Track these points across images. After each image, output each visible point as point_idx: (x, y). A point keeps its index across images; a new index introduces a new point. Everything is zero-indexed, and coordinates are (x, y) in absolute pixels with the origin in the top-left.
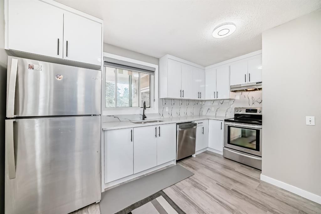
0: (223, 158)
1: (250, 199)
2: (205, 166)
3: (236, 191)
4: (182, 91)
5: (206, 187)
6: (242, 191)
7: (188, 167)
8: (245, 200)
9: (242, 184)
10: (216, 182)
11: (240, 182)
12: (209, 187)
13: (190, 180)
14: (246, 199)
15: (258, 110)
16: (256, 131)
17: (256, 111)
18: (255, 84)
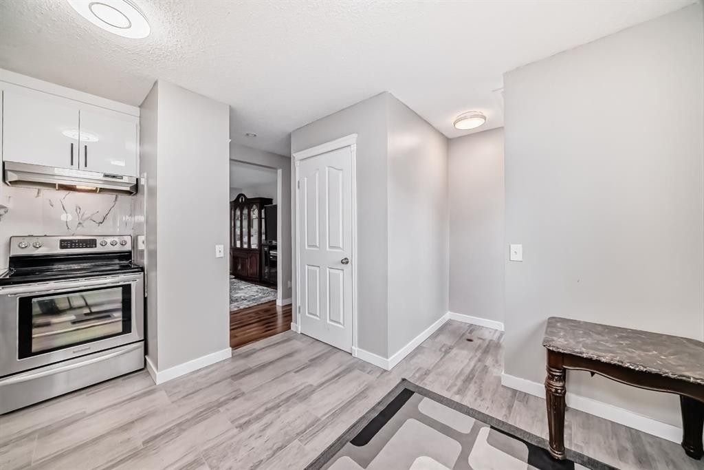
1: (187, 420)
3: (155, 437)
6: (162, 427)
8: (185, 430)
9: (143, 417)
11: (135, 417)
14: (184, 427)
15: (99, 240)
16: (121, 288)
17: (92, 243)
18: (101, 177)
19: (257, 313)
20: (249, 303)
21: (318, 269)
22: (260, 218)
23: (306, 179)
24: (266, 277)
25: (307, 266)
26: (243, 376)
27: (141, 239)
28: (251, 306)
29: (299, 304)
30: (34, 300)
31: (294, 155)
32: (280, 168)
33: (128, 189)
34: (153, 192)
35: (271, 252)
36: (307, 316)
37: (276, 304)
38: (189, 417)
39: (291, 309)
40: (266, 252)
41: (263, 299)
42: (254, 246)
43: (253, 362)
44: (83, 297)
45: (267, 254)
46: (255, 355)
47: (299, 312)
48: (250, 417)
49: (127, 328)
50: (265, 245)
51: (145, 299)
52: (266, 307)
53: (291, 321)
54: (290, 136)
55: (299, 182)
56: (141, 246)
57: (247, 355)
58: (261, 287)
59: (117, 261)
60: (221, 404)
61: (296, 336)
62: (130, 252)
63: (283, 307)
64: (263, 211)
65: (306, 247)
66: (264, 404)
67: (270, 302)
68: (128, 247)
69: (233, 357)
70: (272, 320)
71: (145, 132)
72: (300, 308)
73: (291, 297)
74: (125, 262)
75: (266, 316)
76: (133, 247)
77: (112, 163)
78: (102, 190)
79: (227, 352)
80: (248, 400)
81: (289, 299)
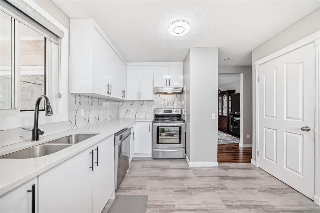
0: (152, 160)
2: (148, 178)
4: (110, 85)
5: (173, 204)
7: (133, 191)
9: (186, 178)
10: (173, 191)
12: (173, 202)
13: (151, 209)
14: (201, 190)
15: (172, 110)
16: (178, 128)
17: (170, 111)
18: (173, 89)
19: (228, 148)
20: (223, 142)
21: (275, 132)
22: (228, 101)
23: (264, 75)
24: (231, 130)
25: (264, 128)
26: (225, 179)
27: (184, 110)
28: (225, 143)
29: (258, 149)
30: (159, 128)
31: (254, 63)
32: (242, 73)
33: (180, 92)
34: (188, 92)
35: (234, 118)
36: (264, 158)
37: (239, 146)
38: (202, 187)
39: (252, 151)
40: (231, 118)
41: (231, 142)
42: (224, 115)
43: (230, 173)
44: (168, 129)
45: (232, 119)
46: (230, 170)
47: (258, 155)
48: (232, 204)
49: (180, 142)
50: (231, 114)
51: (185, 133)
52: (233, 146)
53: (251, 157)
54: (251, 53)
55: (258, 78)
56: (183, 113)
57: (226, 169)
58: (229, 135)
59: (176, 118)
60: (216, 188)
61: (254, 168)
62: (180, 115)
63: (243, 148)
64: (230, 97)
65: (265, 117)
66: (240, 201)
67: (235, 144)
68: (180, 113)
69: (219, 167)
70: (237, 154)
71: (185, 71)
72: (258, 152)
73: (252, 143)
74: (179, 118)
75: (234, 151)
76: (181, 113)
77: (174, 84)
78: (173, 93)
79: (216, 164)
80: (230, 193)
81: (251, 145)
